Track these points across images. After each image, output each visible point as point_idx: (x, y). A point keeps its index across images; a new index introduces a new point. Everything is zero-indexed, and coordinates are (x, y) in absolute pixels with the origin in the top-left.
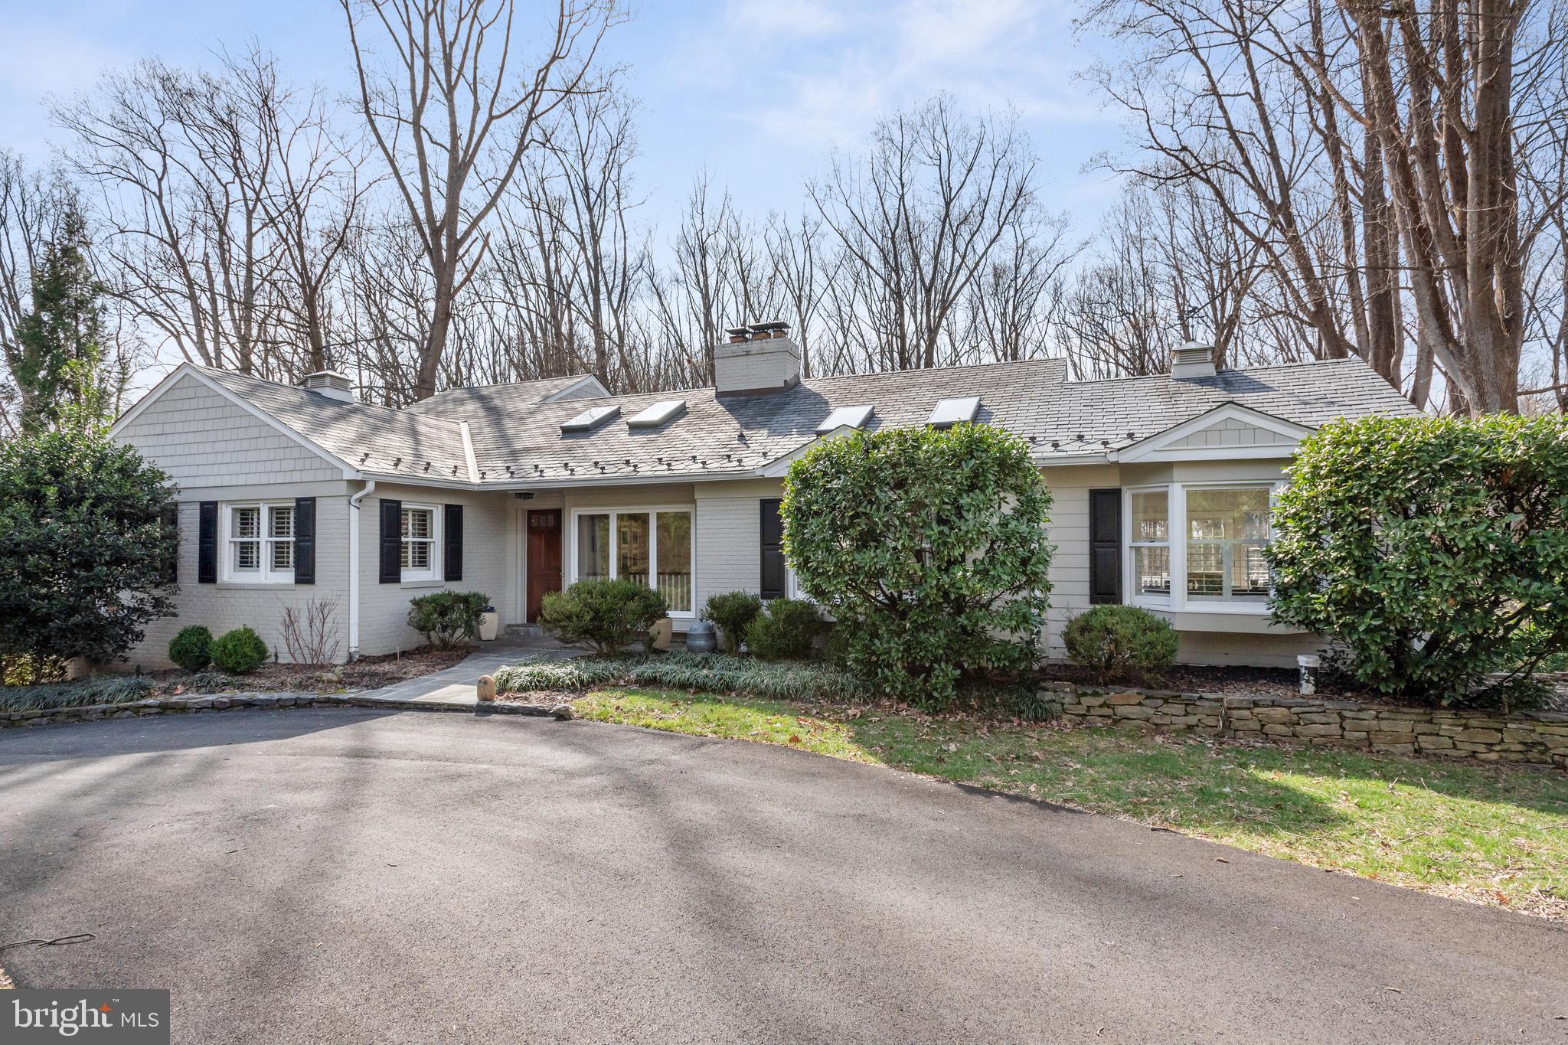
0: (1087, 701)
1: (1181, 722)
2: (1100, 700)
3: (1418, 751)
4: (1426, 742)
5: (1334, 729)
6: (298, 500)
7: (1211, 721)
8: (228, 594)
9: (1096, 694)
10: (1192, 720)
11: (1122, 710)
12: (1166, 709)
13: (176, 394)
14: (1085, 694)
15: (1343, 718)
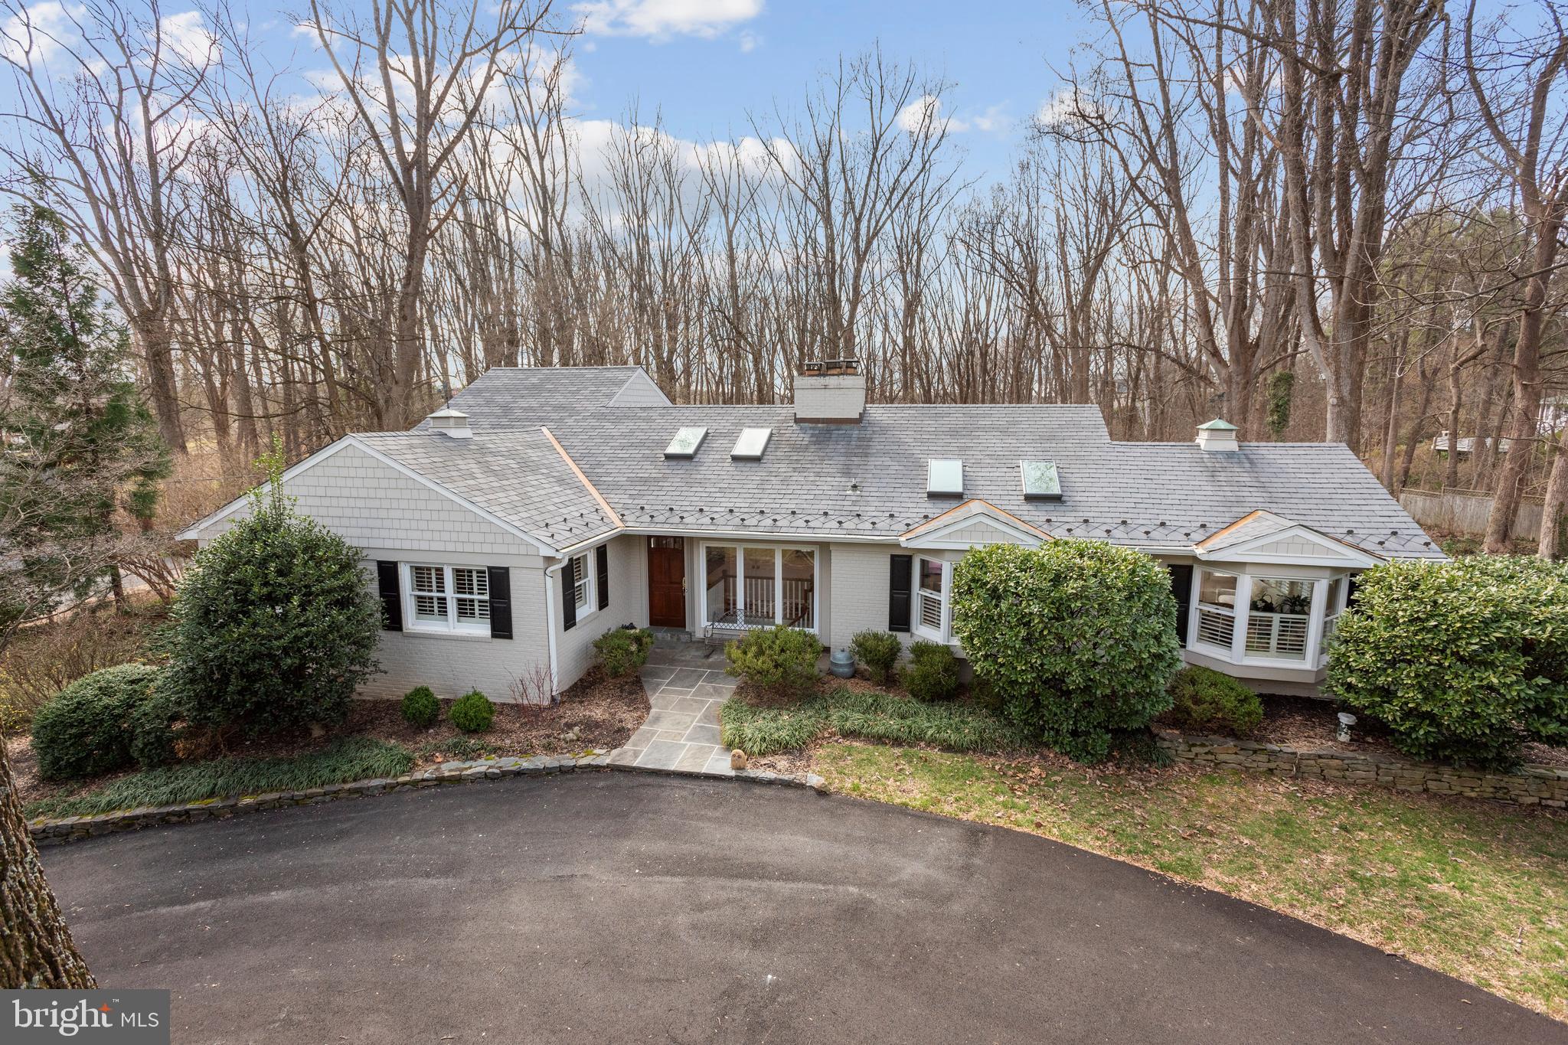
0: (1195, 750)
1: (1264, 767)
2: (1206, 750)
3: (1426, 790)
4: (1432, 785)
5: (1372, 775)
6: (490, 568)
7: (1287, 766)
8: (417, 641)
9: (1203, 745)
10: (1272, 765)
11: (1222, 757)
12: (1254, 757)
13: (339, 462)
14: (1194, 745)
15: (1378, 768)
